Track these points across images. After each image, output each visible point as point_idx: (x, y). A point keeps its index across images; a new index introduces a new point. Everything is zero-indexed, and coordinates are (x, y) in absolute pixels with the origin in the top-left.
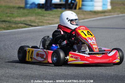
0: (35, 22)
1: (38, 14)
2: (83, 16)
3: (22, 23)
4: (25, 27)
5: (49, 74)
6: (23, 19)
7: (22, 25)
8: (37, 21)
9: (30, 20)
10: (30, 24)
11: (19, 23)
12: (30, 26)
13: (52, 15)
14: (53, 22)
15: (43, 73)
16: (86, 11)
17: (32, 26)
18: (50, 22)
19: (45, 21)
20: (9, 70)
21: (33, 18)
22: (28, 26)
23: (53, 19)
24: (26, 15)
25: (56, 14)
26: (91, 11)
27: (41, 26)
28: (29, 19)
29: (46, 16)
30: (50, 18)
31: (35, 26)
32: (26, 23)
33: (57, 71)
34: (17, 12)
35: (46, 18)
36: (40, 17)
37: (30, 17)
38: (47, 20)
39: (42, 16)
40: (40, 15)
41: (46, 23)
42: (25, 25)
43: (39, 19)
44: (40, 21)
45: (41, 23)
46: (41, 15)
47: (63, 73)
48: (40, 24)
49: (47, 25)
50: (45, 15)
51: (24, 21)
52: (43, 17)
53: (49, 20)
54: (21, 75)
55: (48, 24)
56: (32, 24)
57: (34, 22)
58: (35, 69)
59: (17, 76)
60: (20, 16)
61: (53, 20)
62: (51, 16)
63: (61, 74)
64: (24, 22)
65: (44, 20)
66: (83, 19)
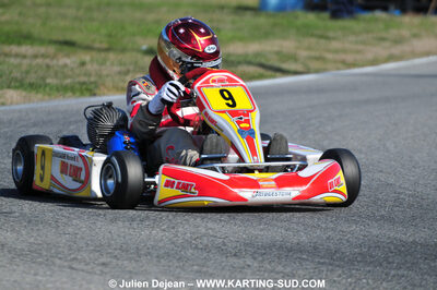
0: (294, 58)
1: (305, 31)
3: (249, 63)
4: (261, 77)
5: (348, 241)
6: (253, 48)
7: (252, 69)
8: (303, 54)
9: (278, 53)
10: (277, 64)
11: (239, 63)
12: (278, 74)
13: (355, 33)
14: (358, 57)
15: (328, 238)
17: (285, 72)
18: (349, 58)
19: (329, 56)
20: (210, 225)
21: (288, 45)
22: (269, 73)
23: (360, 47)
24: (266, 35)
25: (368, 32)
27: (317, 71)
28: (276, 49)
29: (334, 39)
30: (348, 46)
31: (296, 73)
32: (263, 61)
33: (375, 232)
35: (335, 45)
38: (336, 51)
39: (321, 37)
40: (312, 35)
41: (335, 62)
42: (260, 70)
45: (317, 64)
47: (398, 236)
48: (314, 65)
49: (338, 69)
50: (331, 34)
51: (257, 54)
52: (323, 41)
53: (345, 51)
54: (250, 244)
55: (340, 65)
56: (285, 66)
58: (297, 224)
59: (234, 245)
60: (241, 39)
61: (358, 52)
62: (352, 38)
63: (391, 242)
64: (258, 60)
65: (329, 51)
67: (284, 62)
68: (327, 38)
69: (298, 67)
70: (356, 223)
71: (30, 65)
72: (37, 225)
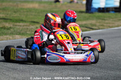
1: (98, 18)
3: (83, 27)
4: (86, 31)
8: (98, 24)
10: (91, 27)
12: (91, 30)
13: (112, 18)
14: (113, 25)
15: (105, 75)
17: (93, 29)
18: (111, 25)
19: (105, 25)
20: (72, 72)
21: (94, 22)
22: (89, 29)
23: (114, 22)
24: (87, 19)
25: (116, 18)
27: (102, 29)
28: (90, 23)
29: (106, 20)
30: (110, 22)
32: (87, 26)
33: (118, 73)
35: (107, 21)
36: (101, 20)
37: (91, 21)
38: (107, 23)
40: (101, 19)
41: (107, 26)
42: (86, 29)
43: (100, 23)
48: (101, 27)
49: (108, 28)
50: (106, 19)
51: (85, 24)
52: (103, 21)
53: (109, 23)
55: (108, 27)
57: (95, 25)
58: (96, 71)
60: (81, 20)
61: (113, 23)
62: (111, 20)
64: (85, 26)
65: (105, 23)
67: (93, 26)
68: (105, 20)
69: (97, 28)
70: (113, 71)
71: (22, 28)
72: (24, 72)
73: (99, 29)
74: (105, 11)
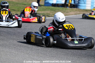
2: (79, 12)
16: (81, 9)
26: (84, 10)
34: (39, 8)
36: (53, 11)
37: (47, 11)
43: (52, 13)
44: (53, 14)
46: (54, 10)
57: (49, 14)
66: (79, 14)
73: (52, 17)
74: (56, 6)
